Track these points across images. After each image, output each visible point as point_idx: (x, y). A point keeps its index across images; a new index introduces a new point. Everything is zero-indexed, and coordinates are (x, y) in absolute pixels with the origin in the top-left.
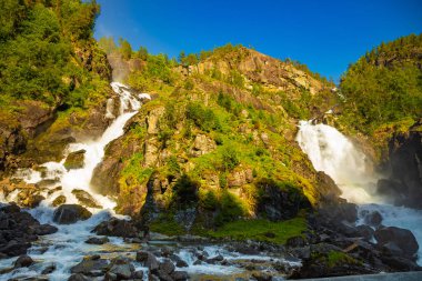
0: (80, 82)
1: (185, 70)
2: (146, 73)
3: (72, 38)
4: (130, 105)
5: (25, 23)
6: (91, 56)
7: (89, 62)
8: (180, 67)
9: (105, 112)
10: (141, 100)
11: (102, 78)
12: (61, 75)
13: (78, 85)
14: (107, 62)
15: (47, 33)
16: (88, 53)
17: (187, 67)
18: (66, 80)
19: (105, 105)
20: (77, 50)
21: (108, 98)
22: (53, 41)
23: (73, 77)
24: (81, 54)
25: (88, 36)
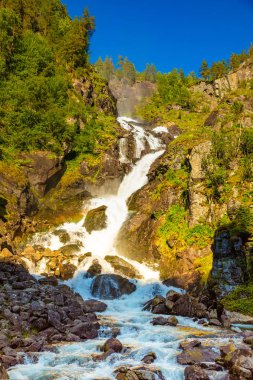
0: (84, 121)
1: (210, 87)
2: (158, 99)
3: (67, 67)
4: (146, 144)
5: (16, 57)
6: (91, 87)
7: (90, 96)
8: (203, 84)
9: (118, 156)
10: (158, 135)
11: (106, 114)
12: (64, 116)
13: (82, 126)
14: (109, 92)
15: (41, 66)
16: (87, 84)
17: (212, 83)
18: (70, 121)
19: (117, 148)
20: (75, 82)
21: (119, 138)
22: (49, 75)
23: (76, 117)
24: (80, 86)
25: (84, 62)
